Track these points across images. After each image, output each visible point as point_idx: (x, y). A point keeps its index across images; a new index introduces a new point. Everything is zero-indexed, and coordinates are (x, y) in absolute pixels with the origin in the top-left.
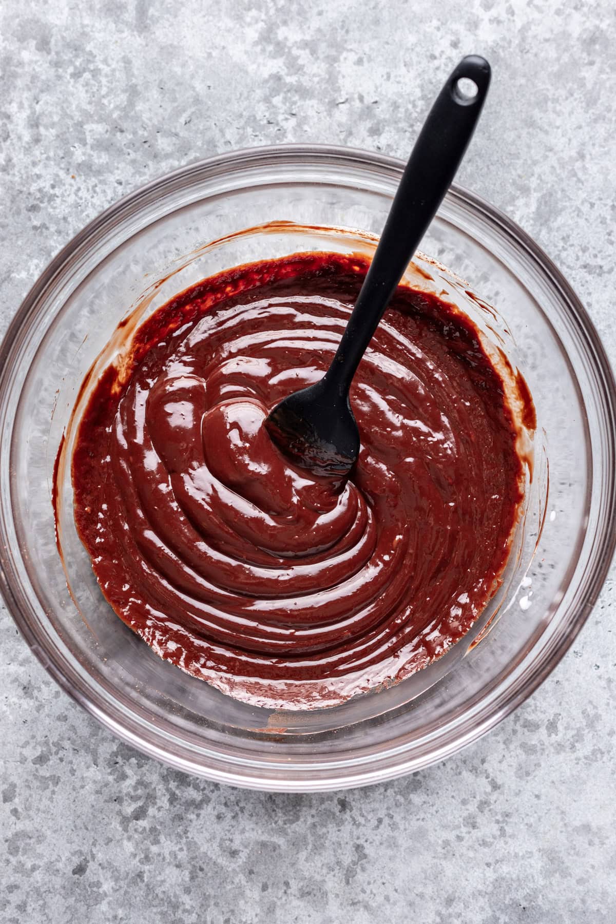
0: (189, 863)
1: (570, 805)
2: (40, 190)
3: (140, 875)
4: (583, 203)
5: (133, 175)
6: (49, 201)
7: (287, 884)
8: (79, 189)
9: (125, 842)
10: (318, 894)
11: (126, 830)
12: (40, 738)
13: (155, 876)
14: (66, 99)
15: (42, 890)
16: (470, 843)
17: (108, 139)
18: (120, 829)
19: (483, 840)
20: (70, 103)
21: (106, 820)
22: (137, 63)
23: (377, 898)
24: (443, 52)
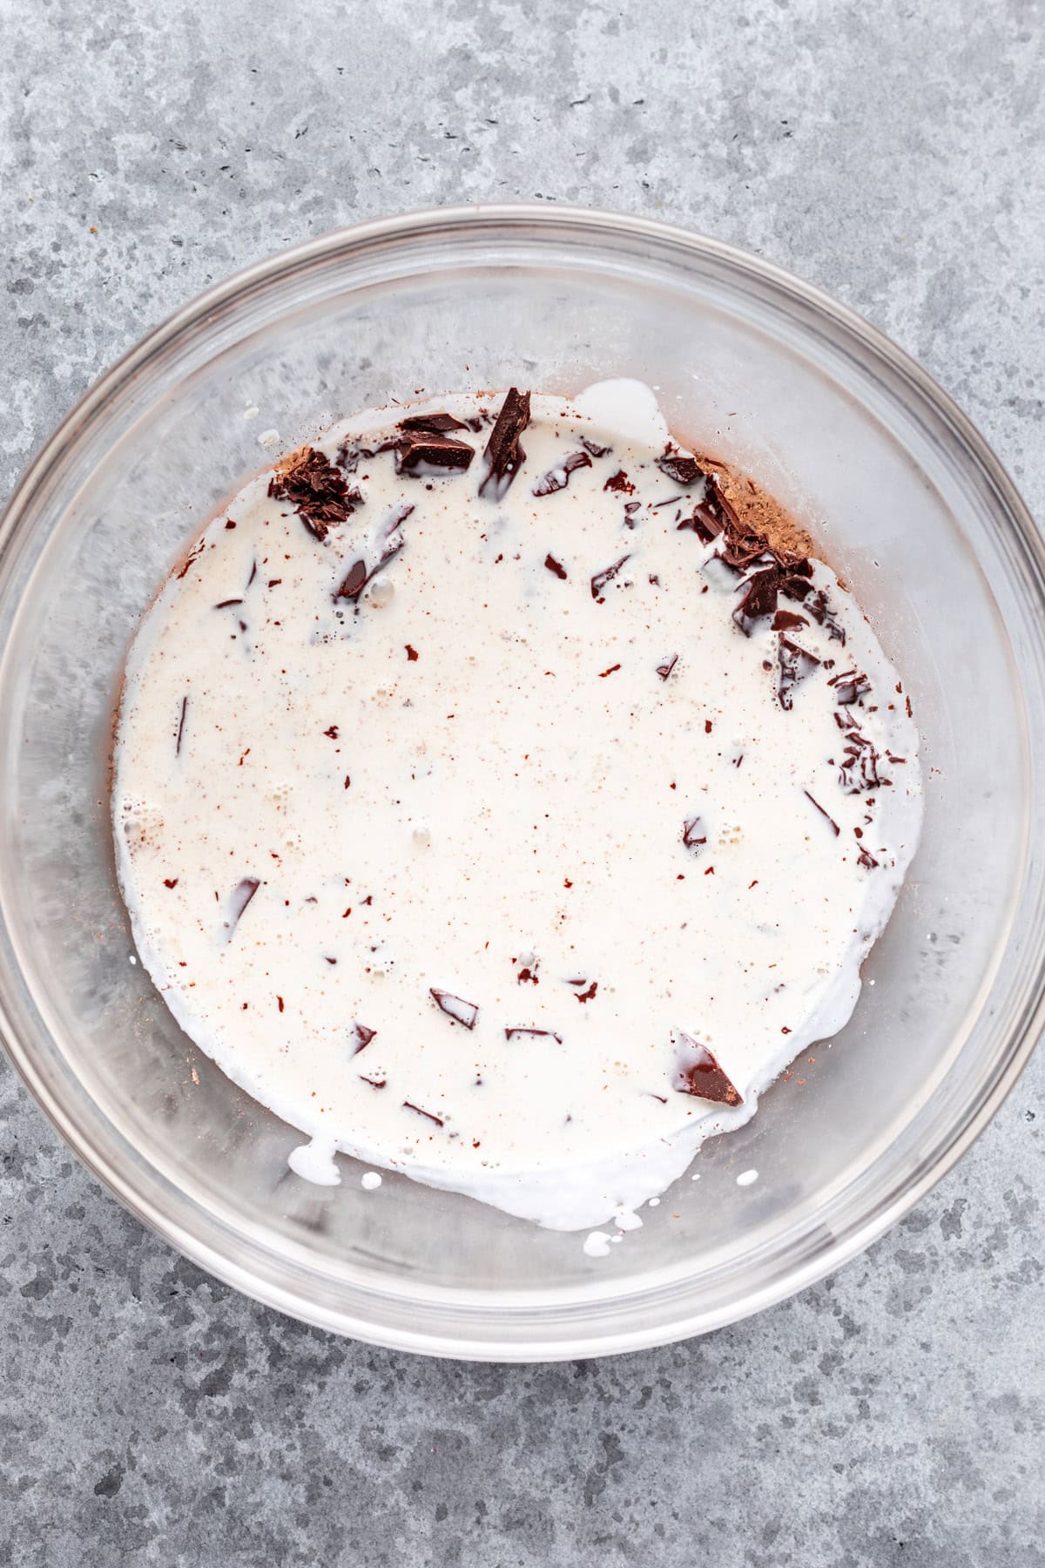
0: (306, 1470)
1: (983, 1360)
2: (32, 254)
3: (217, 1494)
4: (1008, 289)
5: (203, 228)
6: (49, 273)
7: (481, 1506)
8: (104, 252)
9: (190, 1435)
10: (537, 1524)
11: (191, 1413)
12: (33, 1250)
13: (243, 1496)
14: (80, 88)
15: (40, 1523)
16: (807, 1430)
17: (157, 163)
18: (181, 1411)
19: (829, 1425)
20: (86, 95)
21: (156, 1395)
22: (209, 24)
23: (642, 1529)
24: (760, 13)
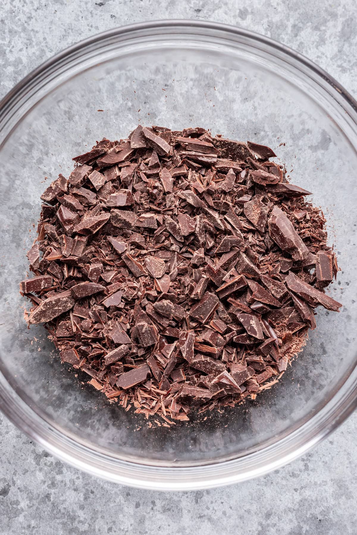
0: (84, 487)
1: (354, 448)
3: (48, 496)
7: (153, 503)
9: (38, 473)
10: (176, 510)
11: (38, 464)
13: (58, 497)
16: (284, 475)
18: (34, 463)
19: (293, 473)
21: (24, 456)
23: (217, 513)
